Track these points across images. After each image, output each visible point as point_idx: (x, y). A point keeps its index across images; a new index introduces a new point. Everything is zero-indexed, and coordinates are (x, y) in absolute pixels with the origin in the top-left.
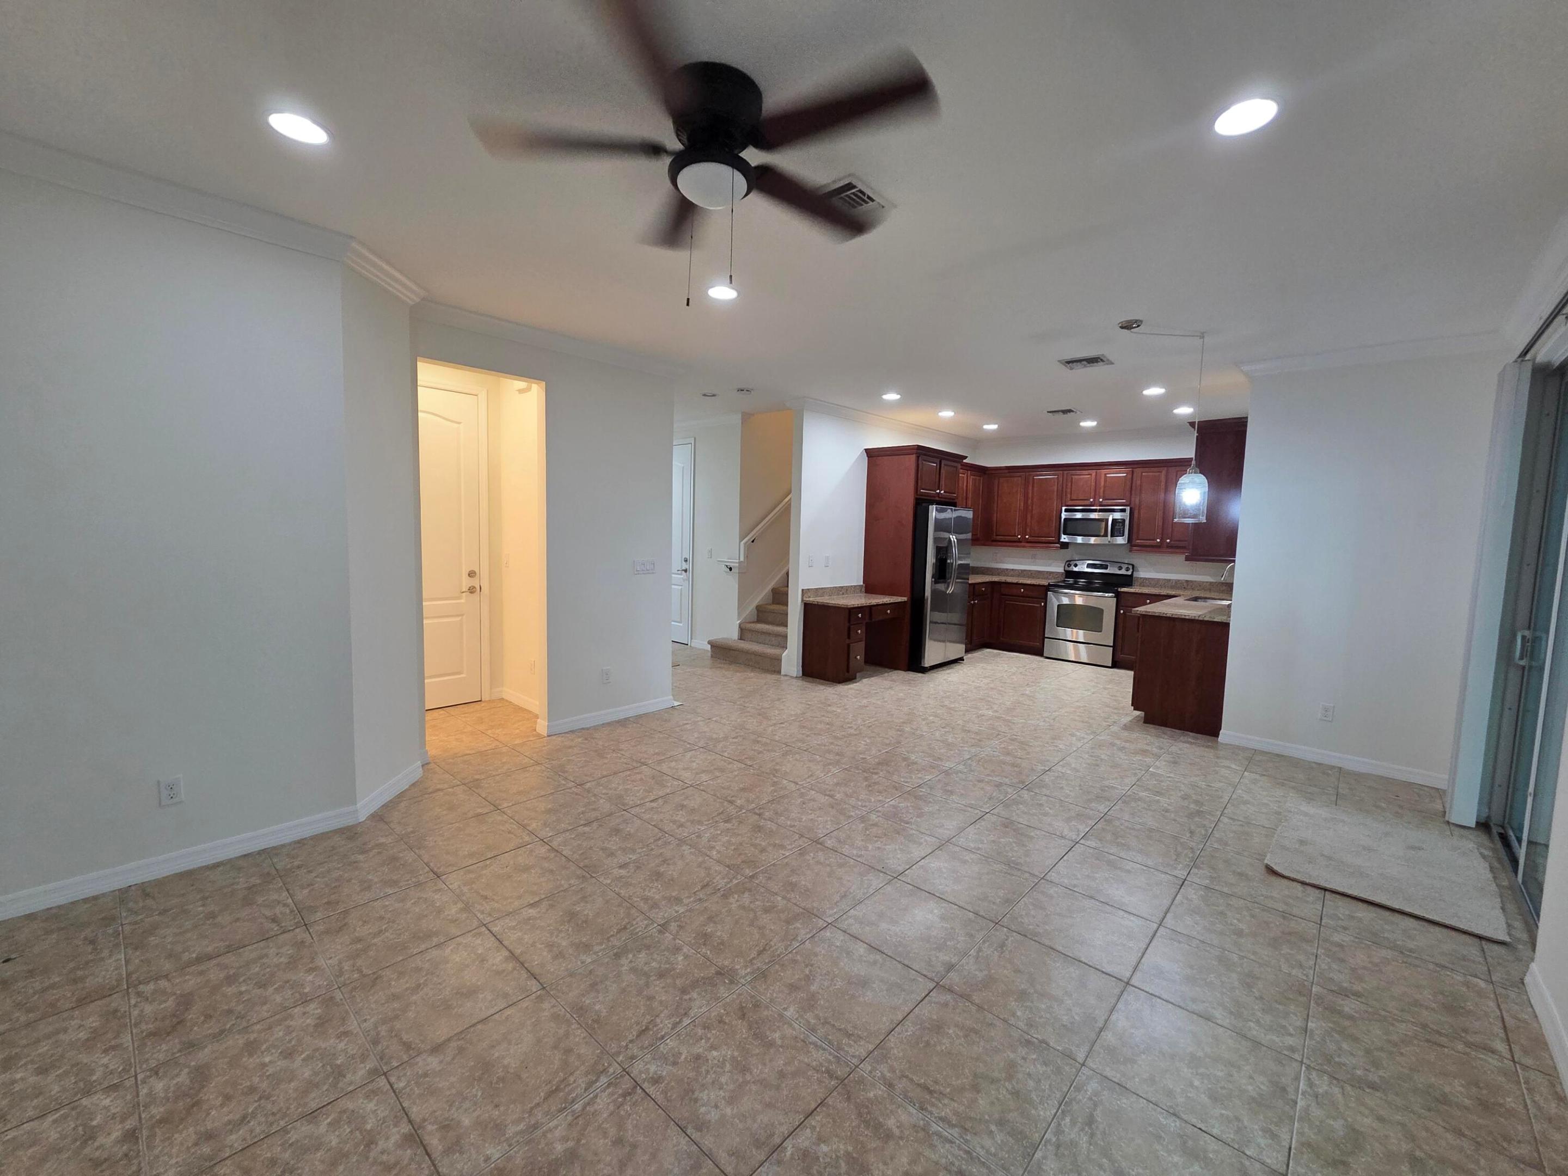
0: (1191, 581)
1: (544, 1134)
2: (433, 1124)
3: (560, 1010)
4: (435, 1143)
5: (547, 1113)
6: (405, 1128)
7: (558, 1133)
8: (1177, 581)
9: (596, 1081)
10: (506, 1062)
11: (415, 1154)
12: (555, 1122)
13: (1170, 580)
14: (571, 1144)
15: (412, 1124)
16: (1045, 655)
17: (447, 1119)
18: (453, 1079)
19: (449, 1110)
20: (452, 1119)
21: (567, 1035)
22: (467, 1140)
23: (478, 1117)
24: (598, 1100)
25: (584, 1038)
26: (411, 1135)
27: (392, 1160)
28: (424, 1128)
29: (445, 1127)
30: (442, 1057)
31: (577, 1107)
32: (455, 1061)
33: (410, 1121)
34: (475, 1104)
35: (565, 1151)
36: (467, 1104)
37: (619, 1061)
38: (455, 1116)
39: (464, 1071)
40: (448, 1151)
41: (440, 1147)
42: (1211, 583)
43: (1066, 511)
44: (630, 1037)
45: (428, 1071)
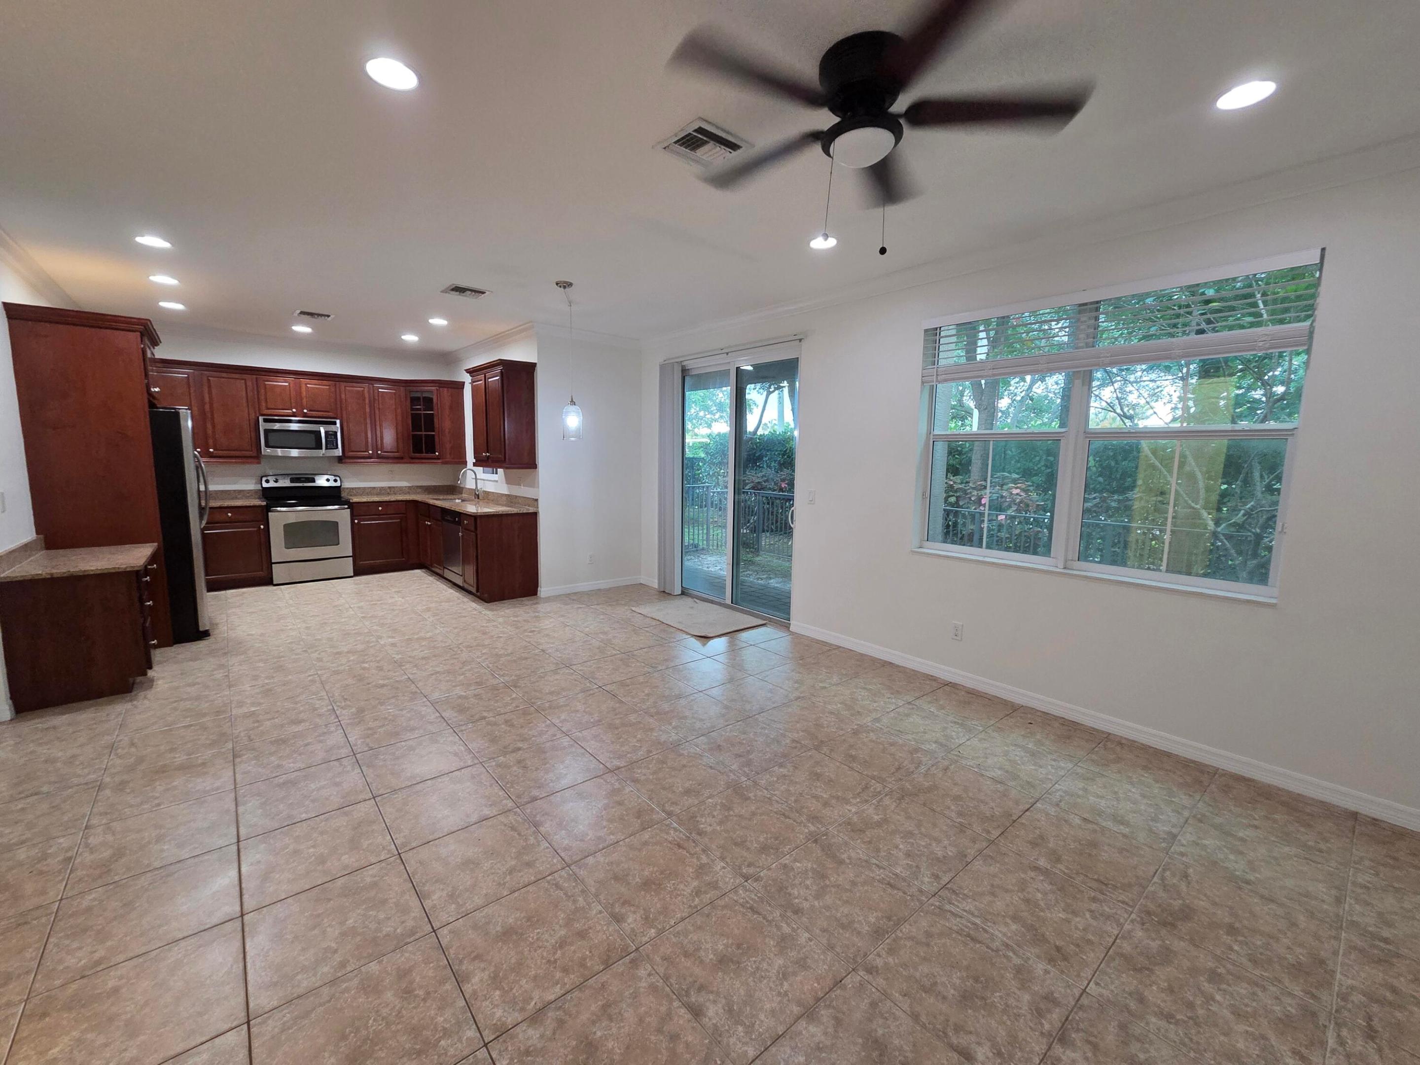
0: (393, 487)
1: (1009, 938)
2: (1042, 1025)
3: (884, 949)
4: (1056, 1016)
5: (993, 940)
6: (1058, 1050)
7: (1005, 930)
8: (382, 489)
9: (950, 911)
10: (958, 982)
11: (1073, 1029)
12: (997, 933)
13: (374, 488)
14: (1008, 921)
15: (1051, 1045)
16: (275, 583)
17: (1032, 1014)
18: (994, 1024)
19: (1025, 1016)
20: (1031, 1009)
21: (912, 938)
22: (1041, 991)
23: (1019, 989)
24: (967, 908)
25: (911, 925)
26: (1060, 1040)
27: (1087, 1048)
28: (1049, 1032)
29: (1040, 1013)
30: (973, 1046)
31: (978, 921)
32: (972, 1029)
33: (1049, 1049)
34: (1008, 995)
35: (1015, 923)
36: (1012, 1001)
37: (926, 900)
38: (1027, 1008)
39: (981, 1017)
40: (1055, 1002)
41: (1057, 1010)
42: (409, 487)
43: (265, 421)
44: (901, 894)
45: (994, 1054)
